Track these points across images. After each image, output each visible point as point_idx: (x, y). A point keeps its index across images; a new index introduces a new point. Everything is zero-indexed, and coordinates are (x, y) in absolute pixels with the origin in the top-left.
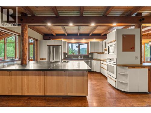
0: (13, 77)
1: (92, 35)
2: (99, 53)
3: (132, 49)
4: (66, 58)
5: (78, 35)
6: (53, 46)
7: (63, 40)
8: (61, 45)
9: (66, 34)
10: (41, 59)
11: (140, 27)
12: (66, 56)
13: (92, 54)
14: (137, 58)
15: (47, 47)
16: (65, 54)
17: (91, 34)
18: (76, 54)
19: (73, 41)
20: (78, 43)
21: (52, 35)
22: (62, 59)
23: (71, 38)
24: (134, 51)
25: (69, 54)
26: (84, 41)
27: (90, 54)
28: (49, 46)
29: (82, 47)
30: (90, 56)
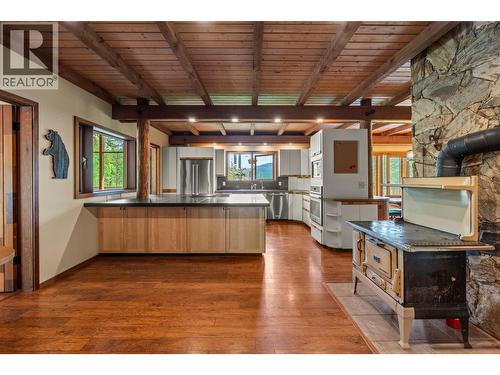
0: (129, 219)
1: (283, 135)
2: (300, 177)
3: (353, 168)
4: (223, 188)
5: (252, 133)
6: (193, 161)
7: (216, 146)
8: (212, 159)
9: (224, 133)
10: (164, 191)
11: (368, 126)
12: (224, 184)
13: (285, 179)
14: (361, 185)
15: (179, 162)
16: (220, 179)
17: (280, 133)
18: (247, 179)
19: (240, 147)
20: (252, 152)
21: (190, 134)
22: (214, 190)
23: (236, 142)
24: (356, 172)
25: (230, 178)
26: (265, 148)
27: (279, 179)
28: (184, 160)
29: (261, 161)
30: (280, 184)
